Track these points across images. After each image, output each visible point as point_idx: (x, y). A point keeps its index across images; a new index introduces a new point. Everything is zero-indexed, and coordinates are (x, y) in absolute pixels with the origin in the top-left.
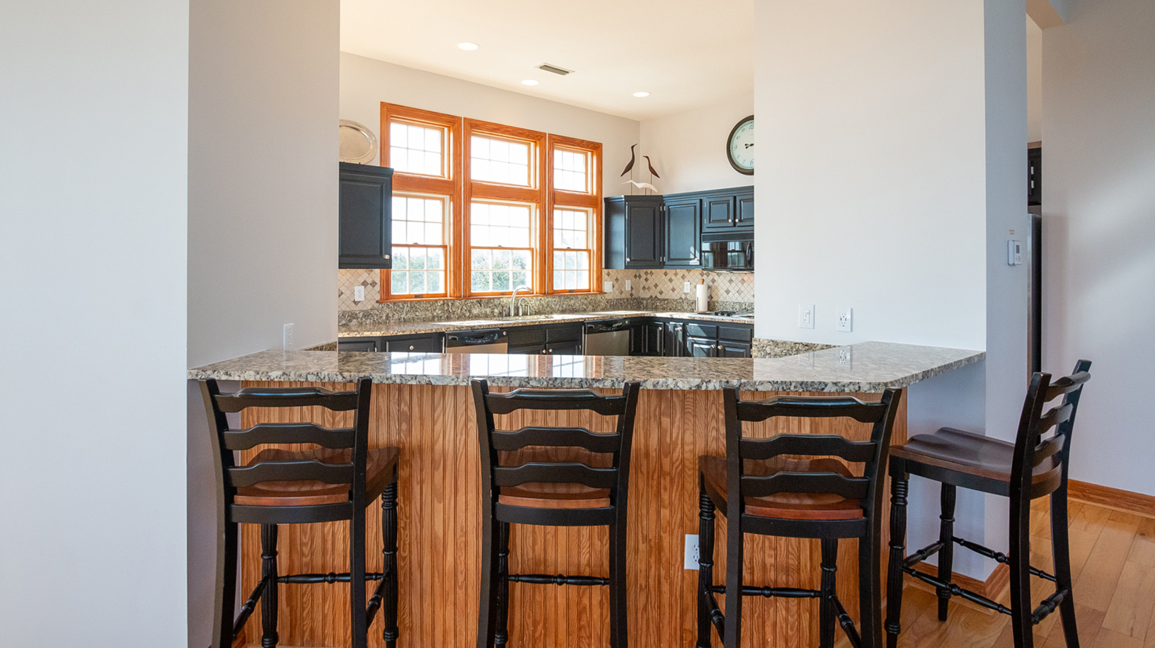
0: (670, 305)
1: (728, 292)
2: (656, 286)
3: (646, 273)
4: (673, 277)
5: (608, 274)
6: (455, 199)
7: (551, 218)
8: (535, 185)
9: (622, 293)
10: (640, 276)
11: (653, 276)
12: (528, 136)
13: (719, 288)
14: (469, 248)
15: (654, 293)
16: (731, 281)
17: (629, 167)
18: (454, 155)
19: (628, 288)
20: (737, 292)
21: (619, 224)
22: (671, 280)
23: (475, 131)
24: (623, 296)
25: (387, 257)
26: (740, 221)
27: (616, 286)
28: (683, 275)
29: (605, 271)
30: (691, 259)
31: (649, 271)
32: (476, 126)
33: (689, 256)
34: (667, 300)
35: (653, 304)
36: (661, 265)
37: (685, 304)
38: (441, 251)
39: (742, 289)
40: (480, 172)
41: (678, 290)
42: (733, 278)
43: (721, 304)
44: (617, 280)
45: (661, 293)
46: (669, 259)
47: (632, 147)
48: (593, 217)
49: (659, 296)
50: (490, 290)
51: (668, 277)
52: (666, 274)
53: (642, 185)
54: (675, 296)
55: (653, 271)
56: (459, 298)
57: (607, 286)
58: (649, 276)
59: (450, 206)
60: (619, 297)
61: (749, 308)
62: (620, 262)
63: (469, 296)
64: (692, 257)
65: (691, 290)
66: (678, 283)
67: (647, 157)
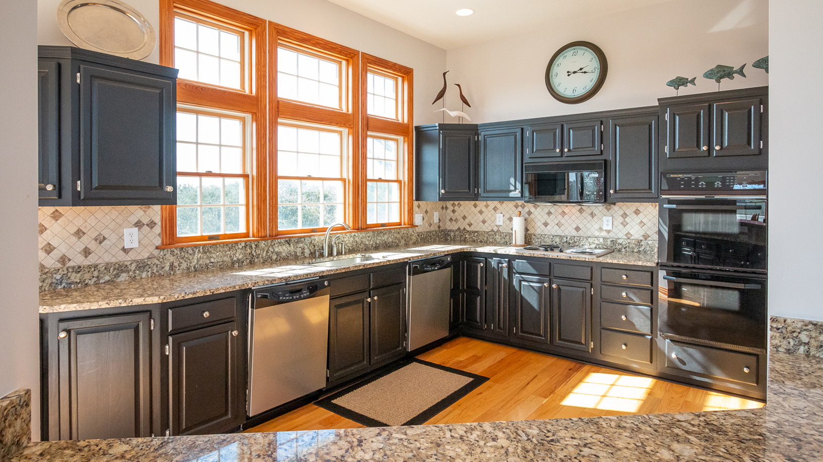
0: (481, 238)
1: (546, 224)
2: (464, 218)
3: (453, 205)
4: (484, 209)
5: (419, 206)
6: (258, 118)
7: (364, 146)
8: (347, 107)
9: (430, 225)
10: (446, 208)
11: (462, 208)
12: (340, 53)
13: (536, 220)
14: (275, 178)
15: (462, 225)
16: (549, 213)
17: (441, 95)
18: (258, 63)
19: (436, 220)
20: (557, 224)
21: (432, 155)
22: (481, 212)
23: (282, 40)
24: (432, 228)
25: (169, 189)
26: (569, 150)
27: (426, 219)
28: (495, 207)
29: (416, 203)
30: (511, 191)
31: (456, 203)
32: (283, 33)
33: (509, 187)
34: (477, 232)
35: (461, 236)
36: (476, 197)
37: (497, 236)
38: (241, 181)
39: (563, 221)
40: (287, 90)
41: (489, 222)
42: (552, 210)
43: (538, 236)
44: (426, 212)
45: (470, 225)
46: (485, 191)
47: (444, 74)
48: (404, 147)
49: (468, 228)
50: (300, 226)
51: (478, 209)
52: (475, 206)
53: (454, 114)
54: (486, 228)
55: (461, 202)
56: (264, 238)
57: (418, 219)
58: (456, 208)
59: (252, 128)
60: (428, 229)
61: (570, 242)
62: (434, 190)
63: (275, 235)
64: (512, 188)
65: (504, 222)
66: (489, 215)
67: (458, 85)
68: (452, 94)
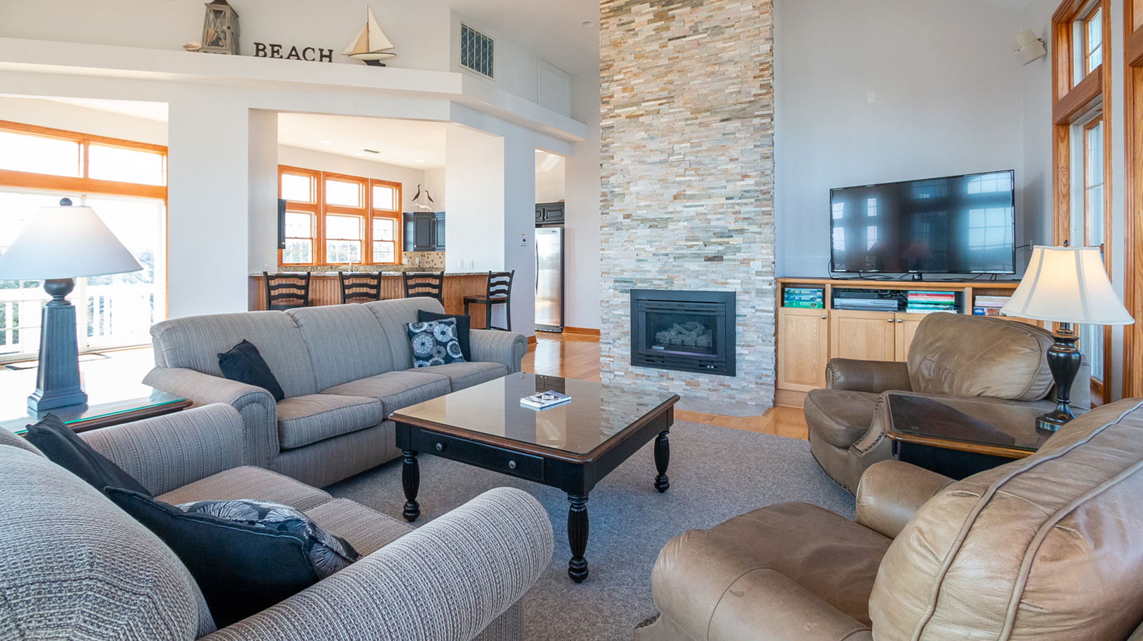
2: (433, 261)
5: (405, 254)
6: (318, 213)
7: (372, 224)
8: (363, 206)
9: (413, 264)
10: (424, 256)
11: (432, 256)
12: (358, 180)
14: (325, 239)
15: (432, 265)
17: (417, 196)
18: (318, 190)
19: (417, 262)
21: (411, 226)
22: (440, 258)
23: (328, 178)
24: (414, 266)
25: (283, 243)
27: (410, 261)
29: (403, 253)
31: (429, 252)
32: (328, 175)
35: (431, 271)
36: (434, 249)
38: (310, 241)
40: (331, 200)
44: (411, 257)
45: (435, 265)
46: (437, 246)
47: (419, 186)
48: (396, 223)
49: (435, 267)
50: (337, 262)
52: (438, 254)
53: (424, 207)
56: (320, 265)
57: (405, 261)
58: (427, 255)
59: (315, 218)
60: (412, 267)
62: (411, 247)
63: (325, 265)
67: (427, 191)
68: (424, 196)
